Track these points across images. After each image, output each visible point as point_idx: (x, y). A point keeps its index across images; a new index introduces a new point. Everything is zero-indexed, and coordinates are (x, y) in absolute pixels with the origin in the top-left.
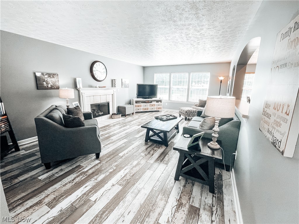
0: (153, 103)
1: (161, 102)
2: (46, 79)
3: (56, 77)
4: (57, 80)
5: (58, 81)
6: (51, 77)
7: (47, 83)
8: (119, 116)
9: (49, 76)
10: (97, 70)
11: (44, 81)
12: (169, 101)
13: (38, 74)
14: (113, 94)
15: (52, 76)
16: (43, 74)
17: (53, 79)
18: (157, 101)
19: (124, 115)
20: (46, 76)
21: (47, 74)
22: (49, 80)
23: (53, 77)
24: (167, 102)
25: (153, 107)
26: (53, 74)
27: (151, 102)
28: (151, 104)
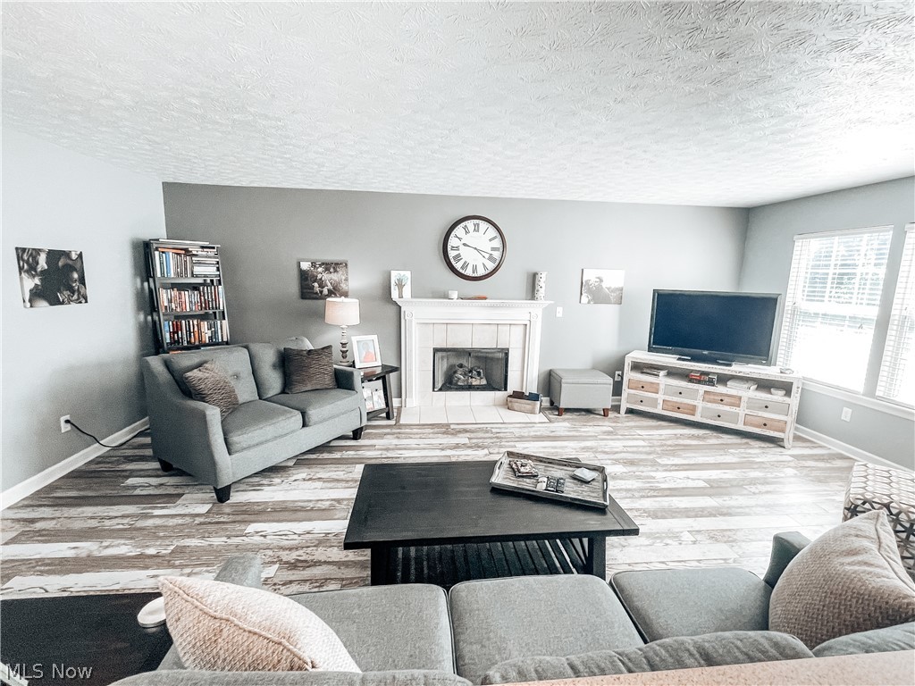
0: (732, 389)
1: (788, 393)
2: (319, 276)
3: (341, 271)
4: (344, 278)
5: (346, 280)
6: (332, 270)
7: (321, 286)
8: (528, 407)
9: (327, 269)
10: (464, 245)
11: (315, 281)
12: (868, 402)
13: (305, 266)
14: (528, 323)
15: (334, 268)
16: (313, 264)
17: (335, 277)
18: (765, 385)
19: (555, 407)
20: (320, 270)
21: (323, 264)
22: (326, 277)
23: (335, 271)
24: (849, 405)
25: (727, 408)
26: (337, 264)
27: (723, 380)
28: (720, 389)
